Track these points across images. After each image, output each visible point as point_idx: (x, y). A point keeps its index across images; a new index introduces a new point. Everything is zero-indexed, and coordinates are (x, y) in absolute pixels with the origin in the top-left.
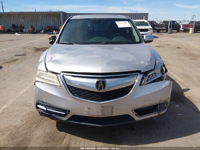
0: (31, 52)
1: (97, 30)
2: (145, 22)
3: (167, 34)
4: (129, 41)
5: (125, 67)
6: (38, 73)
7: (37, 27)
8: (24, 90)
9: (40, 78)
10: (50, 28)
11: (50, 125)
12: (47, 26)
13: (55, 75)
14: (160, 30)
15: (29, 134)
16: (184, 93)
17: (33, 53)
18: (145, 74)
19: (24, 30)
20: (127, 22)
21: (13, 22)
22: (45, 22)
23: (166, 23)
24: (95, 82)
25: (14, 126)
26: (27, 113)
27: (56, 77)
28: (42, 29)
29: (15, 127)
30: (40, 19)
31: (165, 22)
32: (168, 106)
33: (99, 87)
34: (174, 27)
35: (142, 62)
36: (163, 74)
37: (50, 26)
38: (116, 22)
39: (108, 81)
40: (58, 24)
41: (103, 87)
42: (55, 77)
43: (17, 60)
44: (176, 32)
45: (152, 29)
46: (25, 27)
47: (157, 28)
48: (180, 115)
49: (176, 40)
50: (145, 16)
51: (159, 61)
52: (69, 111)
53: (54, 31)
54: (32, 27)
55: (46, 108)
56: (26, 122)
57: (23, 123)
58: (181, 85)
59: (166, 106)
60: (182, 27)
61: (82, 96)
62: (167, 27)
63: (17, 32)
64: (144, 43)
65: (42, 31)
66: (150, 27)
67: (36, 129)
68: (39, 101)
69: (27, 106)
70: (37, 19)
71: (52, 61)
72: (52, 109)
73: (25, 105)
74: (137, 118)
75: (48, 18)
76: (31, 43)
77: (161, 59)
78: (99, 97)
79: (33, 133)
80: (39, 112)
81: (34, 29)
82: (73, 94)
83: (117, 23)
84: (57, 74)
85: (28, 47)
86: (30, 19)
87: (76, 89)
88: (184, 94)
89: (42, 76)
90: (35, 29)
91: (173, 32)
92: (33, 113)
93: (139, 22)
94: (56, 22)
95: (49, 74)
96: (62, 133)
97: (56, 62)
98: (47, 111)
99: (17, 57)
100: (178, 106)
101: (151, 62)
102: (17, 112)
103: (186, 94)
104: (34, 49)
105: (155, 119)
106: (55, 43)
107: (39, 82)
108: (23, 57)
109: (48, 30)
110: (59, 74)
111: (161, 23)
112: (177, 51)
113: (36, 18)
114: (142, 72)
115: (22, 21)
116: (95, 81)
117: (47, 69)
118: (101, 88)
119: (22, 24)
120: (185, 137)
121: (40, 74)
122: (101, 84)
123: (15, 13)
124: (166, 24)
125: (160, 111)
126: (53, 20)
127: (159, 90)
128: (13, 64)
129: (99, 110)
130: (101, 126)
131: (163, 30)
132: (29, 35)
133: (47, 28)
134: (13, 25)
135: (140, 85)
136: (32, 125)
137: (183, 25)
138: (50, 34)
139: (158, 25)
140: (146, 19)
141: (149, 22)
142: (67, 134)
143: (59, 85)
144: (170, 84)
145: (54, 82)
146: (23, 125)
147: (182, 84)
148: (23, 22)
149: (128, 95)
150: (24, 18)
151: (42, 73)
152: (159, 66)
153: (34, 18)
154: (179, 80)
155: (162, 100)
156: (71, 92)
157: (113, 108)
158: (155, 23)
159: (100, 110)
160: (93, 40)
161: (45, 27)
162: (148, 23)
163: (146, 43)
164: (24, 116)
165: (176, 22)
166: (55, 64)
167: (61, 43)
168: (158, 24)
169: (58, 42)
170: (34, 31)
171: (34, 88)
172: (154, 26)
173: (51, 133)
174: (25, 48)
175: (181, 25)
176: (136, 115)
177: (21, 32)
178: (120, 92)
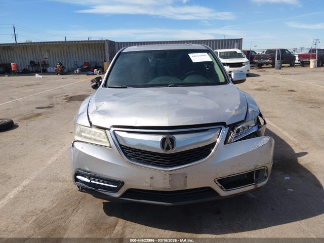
0: (61, 103)
1: (162, 66)
2: (238, 52)
3: (273, 70)
4: (209, 82)
5: (202, 117)
6: (78, 129)
7: (69, 64)
8: (54, 159)
9: (81, 136)
10: (89, 65)
11: (94, 207)
12: (85, 63)
13: (102, 132)
14: (262, 64)
15: (63, 220)
16: (298, 158)
17: (64, 104)
18: (232, 127)
19: (49, 69)
20: (206, 54)
21: (32, 57)
22: (82, 56)
23: (271, 52)
24: (160, 140)
25: (41, 209)
26: (59, 191)
27: (104, 134)
28: (76, 67)
29: (42, 211)
30: (74, 52)
31: (269, 51)
32: (269, 175)
33: (166, 146)
34: (285, 58)
35: (227, 111)
36: (259, 127)
37: (89, 61)
38: (189, 54)
39: (177, 137)
40: (101, 58)
41: (171, 146)
42: (102, 134)
43: (39, 115)
44: (289, 66)
45: (249, 63)
46: (50, 64)
47: (258, 61)
48: (292, 190)
49: (288, 78)
50: (237, 42)
51: (253, 108)
52: (123, 183)
53: (96, 70)
54: (61, 64)
55: (89, 179)
56: (58, 204)
57: (54, 205)
58: (294, 148)
59: (265, 174)
60: (297, 58)
61: (141, 160)
62: (273, 59)
63: (37, 73)
64: (231, 84)
65: (77, 70)
66: (245, 60)
67: (74, 214)
68: (79, 169)
69: (58, 181)
70: (70, 52)
71: (98, 111)
72: (98, 181)
73: (56, 179)
74: (223, 193)
75: (85, 51)
76: (61, 88)
77: (256, 106)
78: (166, 162)
79: (70, 219)
80: (79, 187)
81: (63, 67)
82: (129, 157)
83: (191, 55)
84: (105, 129)
85: (56, 95)
86: (58, 53)
87: (133, 151)
88: (299, 160)
89: (83, 134)
90: (66, 67)
91: (283, 67)
92: (67, 190)
93: (227, 52)
94: (99, 55)
95: (94, 129)
96: (113, 219)
97: (104, 113)
98: (90, 184)
99: (40, 111)
100: (288, 178)
101: (241, 110)
102: (45, 190)
103: (302, 161)
104: (65, 97)
105: (252, 195)
106: (101, 87)
107: (79, 141)
108: (49, 110)
109: (86, 69)
110: (109, 129)
111: (263, 54)
112: (290, 96)
113: (68, 51)
114: (227, 124)
115: (46, 55)
116: (159, 138)
117: (91, 124)
118: (168, 148)
119: (45, 60)
120: (298, 222)
121: (82, 131)
122: (168, 142)
123: (34, 43)
124: (271, 55)
125: (257, 182)
126: (93, 53)
127: (253, 151)
128: (34, 120)
129: (166, 181)
130: (169, 204)
131: (267, 64)
132: (56, 76)
133: (85, 65)
134: (32, 62)
135: (226, 143)
136: (67, 208)
137: (300, 56)
138: (89, 75)
139: (259, 57)
140: (240, 48)
141: (244, 52)
142: (120, 219)
143: (108, 145)
144: (270, 141)
145: (101, 141)
146: (53, 208)
147: (296, 145)
148: (47, 57)
149: (208, 157)
150: (48, 51)
151: (83, 130)
152: (253, 117)
153: (65, 50)
154: (292, 139)
155: (258, 164)
156: (126, 154)
157: (186, 177)
158: (253, 54)
159: (168, 180)
160: (156, 81)
161: (80, 63)
162: (243, 54)
163: (234, 84)
164: (55, 195)
165: (288, 51)
166: (102, 116)
167: (109, 87)
168: (259, 55)
169: (105, 85)
170: (63, 71)
171: (72, 151)
172: (253, 58)
173: (95, 219)
174: (51, 97)
175: (296, 55)
176: (221, 187)
177: (44, 72)
178: (196, 153)
